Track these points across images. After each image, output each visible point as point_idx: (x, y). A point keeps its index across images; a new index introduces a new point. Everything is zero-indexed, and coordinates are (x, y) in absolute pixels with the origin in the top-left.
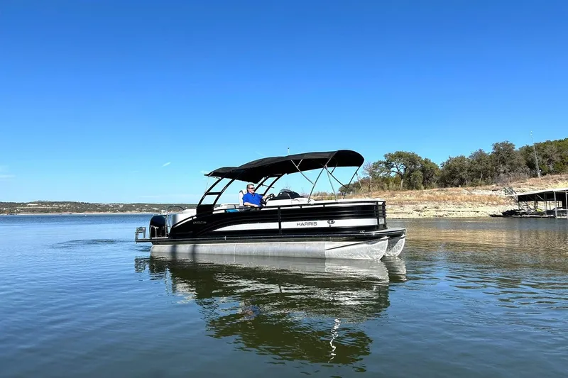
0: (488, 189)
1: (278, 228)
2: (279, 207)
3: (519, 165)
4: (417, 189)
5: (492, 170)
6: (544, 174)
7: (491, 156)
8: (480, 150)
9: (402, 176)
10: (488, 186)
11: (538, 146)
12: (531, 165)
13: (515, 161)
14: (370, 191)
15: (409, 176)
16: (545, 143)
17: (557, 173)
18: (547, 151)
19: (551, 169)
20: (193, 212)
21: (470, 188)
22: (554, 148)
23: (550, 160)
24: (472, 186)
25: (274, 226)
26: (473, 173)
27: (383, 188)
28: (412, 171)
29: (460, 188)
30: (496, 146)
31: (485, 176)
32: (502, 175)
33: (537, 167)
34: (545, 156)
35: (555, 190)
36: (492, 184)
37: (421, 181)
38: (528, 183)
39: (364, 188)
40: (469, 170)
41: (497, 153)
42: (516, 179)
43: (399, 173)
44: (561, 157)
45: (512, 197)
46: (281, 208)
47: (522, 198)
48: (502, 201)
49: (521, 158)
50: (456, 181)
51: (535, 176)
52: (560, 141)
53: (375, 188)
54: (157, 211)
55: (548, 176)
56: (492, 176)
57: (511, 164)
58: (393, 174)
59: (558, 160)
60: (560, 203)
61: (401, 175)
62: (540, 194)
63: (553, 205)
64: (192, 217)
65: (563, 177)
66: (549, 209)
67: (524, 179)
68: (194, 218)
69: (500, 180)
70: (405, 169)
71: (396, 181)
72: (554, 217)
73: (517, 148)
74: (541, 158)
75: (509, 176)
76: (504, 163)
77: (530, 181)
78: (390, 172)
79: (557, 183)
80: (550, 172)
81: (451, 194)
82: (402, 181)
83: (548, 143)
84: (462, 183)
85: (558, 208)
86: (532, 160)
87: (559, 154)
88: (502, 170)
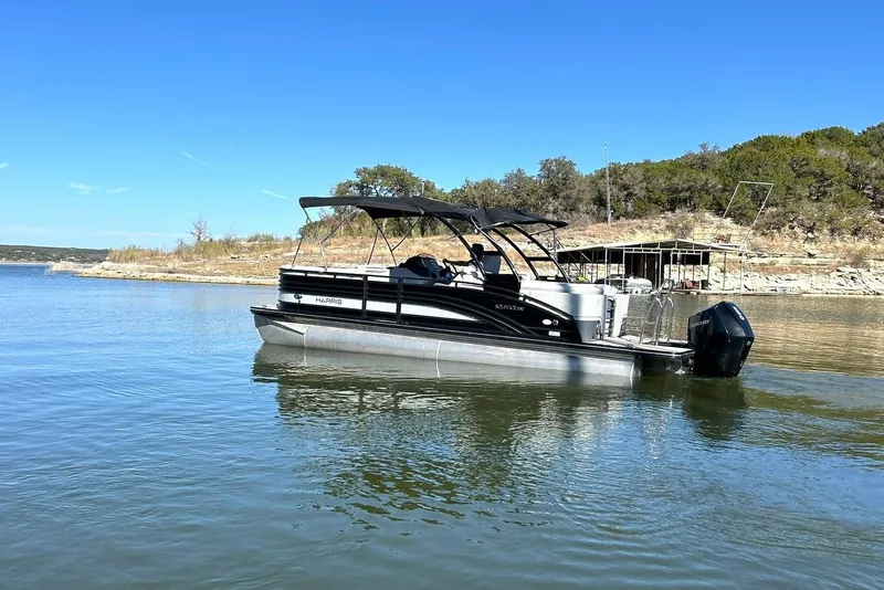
3: (580, 200)
6: (617, 218)
7: (535, 183)
8: (519, 170)
11: (615, 171)
12: (600, 201)
13: (574, 193)
16: (625, 166)
17: (636, 217)
18: (627, 179)
19: (630, 209)
22: (639, 174)
23: (630, 195)
30: (545, 165)
33: (609, 205)
34: (625, 187)
35: (607, 246)
38: (588, 232)
41: (546, 178)
44: (647, 189)
51: (606, 219)
55: (623, 220)
57: (568, 198)
59: (642, 193)
65: (646, 223)
67: (585, 225)
74: (615, 190)
76: (555, 196)
77: (593, 228)
79: (634, 233)
80: (627, 215)
86: (602, 193)
87: (644, 184)
88: (551, 208)
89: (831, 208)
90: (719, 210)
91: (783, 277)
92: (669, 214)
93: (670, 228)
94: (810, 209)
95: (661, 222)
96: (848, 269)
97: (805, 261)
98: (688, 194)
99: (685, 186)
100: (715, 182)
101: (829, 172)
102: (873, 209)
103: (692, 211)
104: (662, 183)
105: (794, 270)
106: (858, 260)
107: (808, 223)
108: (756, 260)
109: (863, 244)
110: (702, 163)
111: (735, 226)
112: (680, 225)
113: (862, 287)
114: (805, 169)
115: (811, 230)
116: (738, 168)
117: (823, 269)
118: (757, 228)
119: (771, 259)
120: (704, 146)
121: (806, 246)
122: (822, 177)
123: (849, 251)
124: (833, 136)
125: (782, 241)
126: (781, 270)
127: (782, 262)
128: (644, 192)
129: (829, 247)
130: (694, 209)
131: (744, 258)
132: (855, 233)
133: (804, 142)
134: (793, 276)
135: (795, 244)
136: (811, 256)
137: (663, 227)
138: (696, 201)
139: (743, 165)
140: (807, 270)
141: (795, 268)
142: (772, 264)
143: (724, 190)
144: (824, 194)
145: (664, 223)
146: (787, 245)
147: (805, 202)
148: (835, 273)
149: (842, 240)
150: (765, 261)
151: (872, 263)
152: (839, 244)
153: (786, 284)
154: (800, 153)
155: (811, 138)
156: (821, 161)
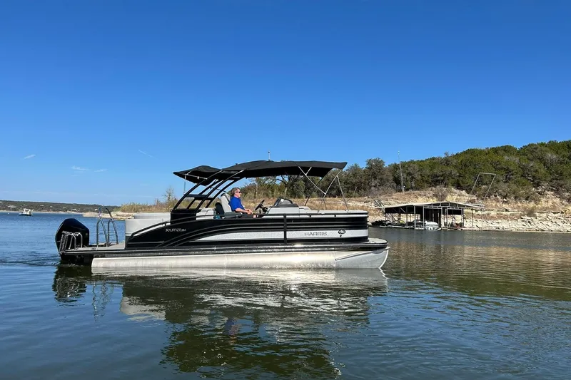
0: (361, 201)
1: (283, 237)
2: (285, 215)
3: (388, 180)
4: (299, 197)
5: (365, 184)
6: (407, 190)
7: (364, 171)
8: (356, 165)
9: (286, 185)
10: (361, 198)
11: (404, 165)
12: (397, 181)
13: (385, 177)
14: (255, 197)
15: (292, 185)
16: (409, 162)
17: (417, 189)
18: (410, 170)
19: (413, 185)
20: (166, 217)
21: (346, 199)
22: (417, 167)
23: (413, 178)
24: (347, 197)
25: (279, 235)
26: (348, 185)
27: (268, 196)
28: (296, 180)
29: (336, 199)
30: (369, 162)
31: (359, 188)
32: (373, 188)
33: (402, 183)
34: (409, 174)
35: (414, 204)
36: (364, 196)
37: (303, 190)
38: (394, 197)
39: (251, 194)
40: (346, 183)
41: (370, 169)
42: (385, 193)
43: (283, 181)
44: (421, 175)
45: (380, 209)
46: (287, 217)
47: (389, 211)
48: (372, 212)
49: (389, 174)
50: (334, 192)
51: (401, 191)
52: (422, 161)
53: (261, 195)
54: (14, 210)
55: (411, 191)
56: (365, 189)
57: (381, 179)
58: (278, 182)
60: (419, 216)
61: (285, 183)
62: (403, 207)
63: (412, 218)
64: (166, 222)
65: (422, 193)
66: (409, 221)
67: (391, 193)
68: (167, 224)
69: (370, 192)
70: (289, 179)
71: (280, 189)
72: (413, 229)
73: (386, 165)
74: (405, 175)
75: (379, 190)
76: (375, 178)
77: (396, 195)
78: (275, 180)
79: (417, 198)
80: (412, 188)
81: (329, 204)
82: (286, 189)
83: (412, 162)
84: (339, 194)
85: (417, 220)
86: (399, 177)
87: (420, 173)
88: (373, 184)
89: (514, 187)
90: (459, 187)
91: (496, 221)
92: (434, 189)
93: (435, 195)
94: (503, 187)
95: (430, 192)
96: (526, 218)
97: (504, 213)
98: (442, 178)
99: (441, 174)
100: (455, 172)
101: (511, 168)
102: (534, 187)
103: (445, 187)
104: (427, 172)
105: (500, 218)
106: (531, 213)
107: (504, 194)
108: (480, 212)
109: (532, 205)
110: (447, 162)
111: (467, 195)
112: (440, 194)
113: (534, 227)
114: (499, 166)
115: (505, 197)
116: (465, 165)
117: (513, 218)
118: (479, 196)
119: (487, 212)
120: (446, 154)
121: (504, 205)
122: (508, 171)
123: (525, 208)
124: (507, 150)
125: (491, 203)
126: (492, 218)
127: (493, 213)
128: (420, 177)
129: (515, 206)
130: (446, 185)
131: (474, 211)
132: (527, 199)
133: (492, 152)
134: (500, 221)
135: (498, 204)
136: (507, 210)
137: (431, 195)
138: (446, 181)
139: (468, 164)
140: (505, 217)
141: (500, 217)
142: (488, 214)
143: (459, 176)
144: (510, 179)
145: (432, 193)
146: (494, 206)
147: (501, 183)
148: (519, 220)
149: (521, 202)
150: (484, 213)
151: (537, 214)
152: (520, 204)
153: (497, 225)
154: (496, 158)
155: (496, 150)
156: (507, 162)
